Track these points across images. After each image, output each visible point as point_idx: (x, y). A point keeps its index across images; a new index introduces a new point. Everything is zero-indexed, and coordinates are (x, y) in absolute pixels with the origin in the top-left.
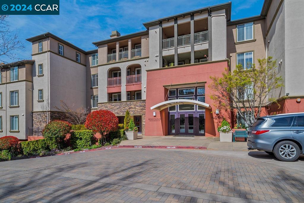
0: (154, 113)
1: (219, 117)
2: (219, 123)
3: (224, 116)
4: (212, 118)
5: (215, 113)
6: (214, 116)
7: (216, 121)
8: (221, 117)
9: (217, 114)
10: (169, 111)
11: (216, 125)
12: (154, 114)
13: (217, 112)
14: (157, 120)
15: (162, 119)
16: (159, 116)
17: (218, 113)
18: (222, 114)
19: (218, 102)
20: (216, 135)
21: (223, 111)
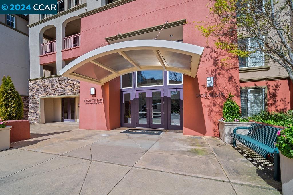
0: (91, 89)
1: (213, 95)
2: (214, 106)
3: (225, 91)
4: (198, 96)
5: (204, 86)
6: (203, 91)
7: (206, 102)
8: (218, 93)
9: (210, 88)
10: (121, 88)
11: (206, 111)
12: (92, 92)
13: (210, 82)
14: (96, 102)
15: (104, 99)
16: (100, 96)
17: (212, 85)
18: (221, 88)
19: (212, 61)
20: (206, 134)
21: (223, 81)
